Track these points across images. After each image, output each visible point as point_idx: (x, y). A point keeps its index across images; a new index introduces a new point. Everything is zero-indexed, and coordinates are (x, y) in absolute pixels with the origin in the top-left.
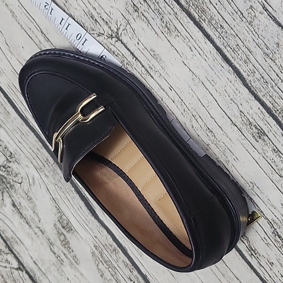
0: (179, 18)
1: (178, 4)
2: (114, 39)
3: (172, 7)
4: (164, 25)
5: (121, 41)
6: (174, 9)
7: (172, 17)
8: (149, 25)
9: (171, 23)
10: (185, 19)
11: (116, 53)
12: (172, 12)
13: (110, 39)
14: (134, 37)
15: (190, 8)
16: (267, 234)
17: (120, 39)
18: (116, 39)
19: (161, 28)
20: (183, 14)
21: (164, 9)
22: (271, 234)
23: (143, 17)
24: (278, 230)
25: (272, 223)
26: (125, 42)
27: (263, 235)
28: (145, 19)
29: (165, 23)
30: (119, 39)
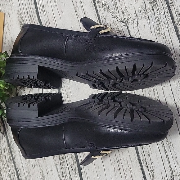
0: (169, 27)
1: (172, 20)
2: (123, 24)
3: (168, 20)
4: (158, 28)
5: (127, 26)
6: (168, 22)
7: (165, 26)
8: (149, 24)
9: (163, 29)
10: (172, 30)
11: (121, 33)
12: (166, 23)
13: (121, 23)
14: (136, 28)
15: (179, 24)
16: (167, 176)
17: (128, 25)
18: (125, 24)
19: (155, 29)
20: (172, 27)
21: (162, 19)
22: (169, 177)
23: (147, 18)
24: (174, 177)
25: (173, 171)
26: (129, 28)
27: (164, 176)
28: (148, 20)
29: (159, 27)
30: (126, 25)
